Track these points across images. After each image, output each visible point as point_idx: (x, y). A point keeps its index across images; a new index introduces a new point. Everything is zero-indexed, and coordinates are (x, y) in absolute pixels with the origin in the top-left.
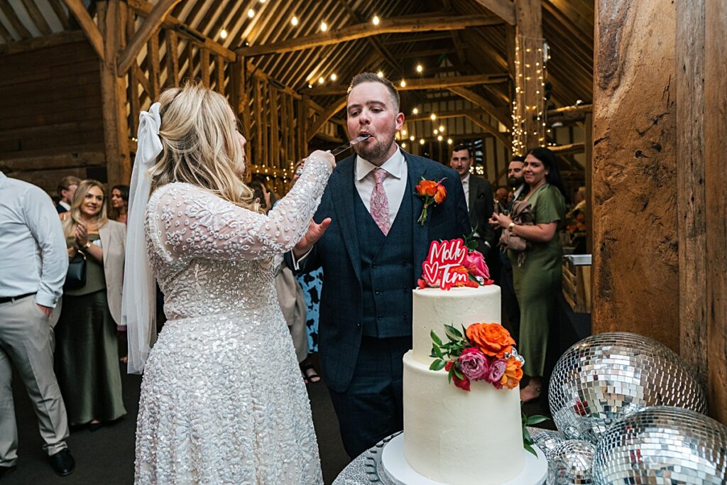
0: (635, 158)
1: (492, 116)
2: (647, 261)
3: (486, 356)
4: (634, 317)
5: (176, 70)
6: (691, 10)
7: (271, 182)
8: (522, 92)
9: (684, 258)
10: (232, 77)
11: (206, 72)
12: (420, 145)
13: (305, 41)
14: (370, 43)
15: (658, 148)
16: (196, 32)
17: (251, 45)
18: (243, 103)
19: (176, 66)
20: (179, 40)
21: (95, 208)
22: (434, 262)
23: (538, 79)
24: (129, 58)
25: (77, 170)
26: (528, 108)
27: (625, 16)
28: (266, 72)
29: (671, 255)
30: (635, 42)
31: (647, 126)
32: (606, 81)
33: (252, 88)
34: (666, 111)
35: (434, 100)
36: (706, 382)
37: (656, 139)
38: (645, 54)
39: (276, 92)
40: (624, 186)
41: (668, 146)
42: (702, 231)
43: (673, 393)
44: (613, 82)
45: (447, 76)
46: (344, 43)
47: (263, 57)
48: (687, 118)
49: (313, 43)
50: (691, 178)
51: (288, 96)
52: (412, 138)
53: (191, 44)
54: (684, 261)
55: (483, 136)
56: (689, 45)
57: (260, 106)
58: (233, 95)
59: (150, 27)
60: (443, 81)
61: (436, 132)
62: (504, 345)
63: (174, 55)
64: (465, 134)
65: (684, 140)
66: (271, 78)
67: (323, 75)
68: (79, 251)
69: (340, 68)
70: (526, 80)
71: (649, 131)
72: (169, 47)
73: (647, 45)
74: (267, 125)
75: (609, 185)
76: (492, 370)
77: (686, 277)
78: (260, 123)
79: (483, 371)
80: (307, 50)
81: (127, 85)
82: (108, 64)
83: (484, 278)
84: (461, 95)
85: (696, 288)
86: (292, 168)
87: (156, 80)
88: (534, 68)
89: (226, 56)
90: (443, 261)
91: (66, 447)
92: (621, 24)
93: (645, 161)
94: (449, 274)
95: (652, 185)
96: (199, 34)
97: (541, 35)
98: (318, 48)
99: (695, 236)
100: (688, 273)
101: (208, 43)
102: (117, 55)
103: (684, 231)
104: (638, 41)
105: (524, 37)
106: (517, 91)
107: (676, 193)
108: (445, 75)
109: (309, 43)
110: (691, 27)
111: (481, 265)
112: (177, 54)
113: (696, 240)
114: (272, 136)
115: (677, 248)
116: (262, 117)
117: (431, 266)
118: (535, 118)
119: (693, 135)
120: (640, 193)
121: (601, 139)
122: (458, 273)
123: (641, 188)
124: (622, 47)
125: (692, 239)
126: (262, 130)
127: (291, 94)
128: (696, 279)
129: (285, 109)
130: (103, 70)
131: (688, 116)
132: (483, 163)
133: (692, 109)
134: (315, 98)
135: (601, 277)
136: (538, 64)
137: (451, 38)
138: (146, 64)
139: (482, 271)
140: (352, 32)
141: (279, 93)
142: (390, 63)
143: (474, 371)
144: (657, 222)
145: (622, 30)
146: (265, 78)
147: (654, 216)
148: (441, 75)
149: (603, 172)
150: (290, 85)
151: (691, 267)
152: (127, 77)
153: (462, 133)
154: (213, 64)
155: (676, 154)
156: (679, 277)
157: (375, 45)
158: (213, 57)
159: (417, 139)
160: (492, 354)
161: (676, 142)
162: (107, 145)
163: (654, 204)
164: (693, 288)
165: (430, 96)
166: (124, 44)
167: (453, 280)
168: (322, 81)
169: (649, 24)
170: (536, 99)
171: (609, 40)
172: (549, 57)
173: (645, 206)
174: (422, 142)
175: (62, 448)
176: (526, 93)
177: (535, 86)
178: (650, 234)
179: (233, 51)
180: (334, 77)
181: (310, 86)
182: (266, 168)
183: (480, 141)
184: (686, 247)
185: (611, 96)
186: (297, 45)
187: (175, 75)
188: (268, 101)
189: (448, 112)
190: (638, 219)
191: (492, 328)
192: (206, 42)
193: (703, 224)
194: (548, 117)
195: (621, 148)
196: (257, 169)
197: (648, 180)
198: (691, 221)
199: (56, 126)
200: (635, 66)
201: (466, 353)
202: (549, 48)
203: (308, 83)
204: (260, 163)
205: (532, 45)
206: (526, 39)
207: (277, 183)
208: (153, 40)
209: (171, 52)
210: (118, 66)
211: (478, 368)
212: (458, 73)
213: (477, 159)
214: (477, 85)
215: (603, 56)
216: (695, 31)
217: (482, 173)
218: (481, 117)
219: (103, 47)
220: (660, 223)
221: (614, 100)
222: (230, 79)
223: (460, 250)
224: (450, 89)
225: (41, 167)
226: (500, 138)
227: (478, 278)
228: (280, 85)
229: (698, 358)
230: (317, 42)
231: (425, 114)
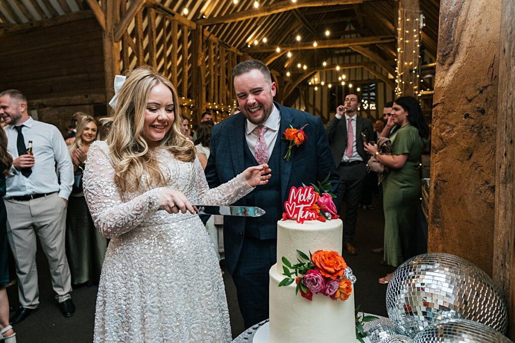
0: (464, 119)
1: (383, 68)
2: (470, 199)
3: (323, 277)
4: (457, 240)
5: (154, 37)
6: (511, 5)
7: (220, 114)
8: (402, 52)
9: (498, 198)
10: (193, 40)
11: (175, 38)
12: (328, 88)
13: (245, 14)
14: (293, 14)
15: (483, 112)
16: (168, 9)
17: (207, 17)
18: (201, 59)
19: (155, 33)
20: (157, 15)
21: (91, 137)
22: (292, 202)
23: (414, 41)
24: (122, 28)
25: (87, 107)
26: (406, 63)
27: (460, 8)
28: (218, 36)
29: (489, 195)
30: (468, 29)
31: (474, 94)
32: (444, 59)
33: (207, 48)
34: (490, 83)
35: (340, 55)
36: (508, 297)
37: (481, 104)
38: (475, 38)
39: (224, 51)
40: (454, 141)
41: (491, 111)
42: (510, 180)
43: (478, 306)
44: (449, 60)
45: (351, 37)
46: (273, 15)
47: (215, 26)
48: (504, 91)
49: (250, 15)
50: (505, 137)
51: (233, 53)
52: (323, 83)
53: (164, 18)
54: (498, 201)
55: (376, 81)
56: (509, 33)
57: (213, 61)
58: (194, 54)
59: (136, 7)
60: (346, 41)
61: (340, 79)
62: (337, 269)
63: (153, 26)
64: (362, 80)
65: (502, 107)
66: (221, 41)
67: (258, 39)
68: (80, 167)
69: (270, 33)
70: (406, 43)
71: (476, 98)
72: (150, 20)
73: (477, 31)
74: (218, 74)
75: (442, 139)
76: (327, 287)
77: (499, 214)
78: (213, 73)
79: (321, 287)
80: (247, 21)
81: (121, 49)
82: (108, 34)
83: (332, 214)
84: (358, 51)
85: (505, 224)
86: (235, 105)
87: (140, 44)
88: (412, 33)
89: (189, 26)
90: (299, 202)
91: (70, 298)
92: (457, 14)
93: (472, 122)
94: (303, 212)
95: (476, 140)
96: (171, 10)
97: (418, 8)
98: (255, 19)
99: (506, 183)
100: (500, 211)
101: (177, 17)
102: (114, 27)
103: (499, 178)
104: (470, 28)
105: (405, 10)
106: (399, 51)
107: (495, 147)
108: (349, 36)
109: (247, 16)
110: (510, 18)
111: (329, 204)
112: (155, 25)
113: (506, 187)
114: (221, 82)
115: (494, 190)
116: (214, 69)
117: (290, 205)
118: (411, 71)
119: (508, 105)
120: (467, 146)
121: (438, 104)
122: (309, 212)
123: (468, 143)
124: (457, 33)
125: (504, 185)
126: (214, 78)
127: (235, 52)
128: (505, 216)
129: (231, 63)
130: (105, 37)
131: (505, 89)
132: (375, 101)
133: (508, 84)
134: (252, 54)
135: (434, 208)
136: (415, 30)
137: (353, 9)
138: (134, 33)
139: (330, 208)
140: (279, 7)
141: (226, 51)
142: (308, 28)
143: (315, 287)
144: (479, 169)
145: (457, 19)
146: (217, 41)
147: (477, 164)
148: (346, 36)
149: (438, 129)
150: (235, 46)
151: (502, 207)
152: (121, 43)
153: (360, 79)
154: (180, 32)
155: (496, 117)
156: (494, 212)
157: (296, 16)
158: (180, 27)
159: (326, 84)
160: (328, 276)
161: (497, 108)
162: (107, 89)
163: (477, 155)
164: (502, 222)
165: (337, 52)
166: (119, 19)
167: (306, 216)
168: (256, 43)
169: (480, 14)
170: (412, 57)
171: (447, 27)
172: (424, 25)
173: (470, 156)
174: (330, 86)
175: (67, 298)
176: (405, 53)
177: (412, 48)
178: (473, 178)
179: (194, 22)
180: (265, 40)
181: (249, 46)
182: (216, 105)
183: (374, 85)
184: (499, 191)
185: (447, 70)
186: (239, 17)
187: (154, 40)
188: (218, 58)
189: (350, 64)
190: (464, 166)
191: (330, 256)
192: (175, 16)
193: (511, 175)
194: (421, 70)
195: (453, 111)
196: (210, 105)
197: (474, 136)
198: (504, 171)
199: (74, 76)
200: (467, 48)
201: (310, 273)
202: (424, 18)
203: (247, 44)
204: (212, 101)
205: (411, 16)
206: (406, 11)
207: (224, 116)
208: (139, 16)
209: (151, 24)
210: (115, 34)
211: (317, 285)
212: (359, 35)
213: (371, 98)
214: (372, 44)
215: (442, 39)
216: (513, 22)
217: (375, 108)
218: (375, 68)
219: (105, 22)
220: (481, 170)
221: (449, 74)
222: (192, 42)
223: (311, 194)
224: (351, 47)
225: (64, 104)
226: (389, 83)
227: (327, 214)
228: (227, 46)
229: (504, 277)
230: (253, 15)
231: (332, 65)
